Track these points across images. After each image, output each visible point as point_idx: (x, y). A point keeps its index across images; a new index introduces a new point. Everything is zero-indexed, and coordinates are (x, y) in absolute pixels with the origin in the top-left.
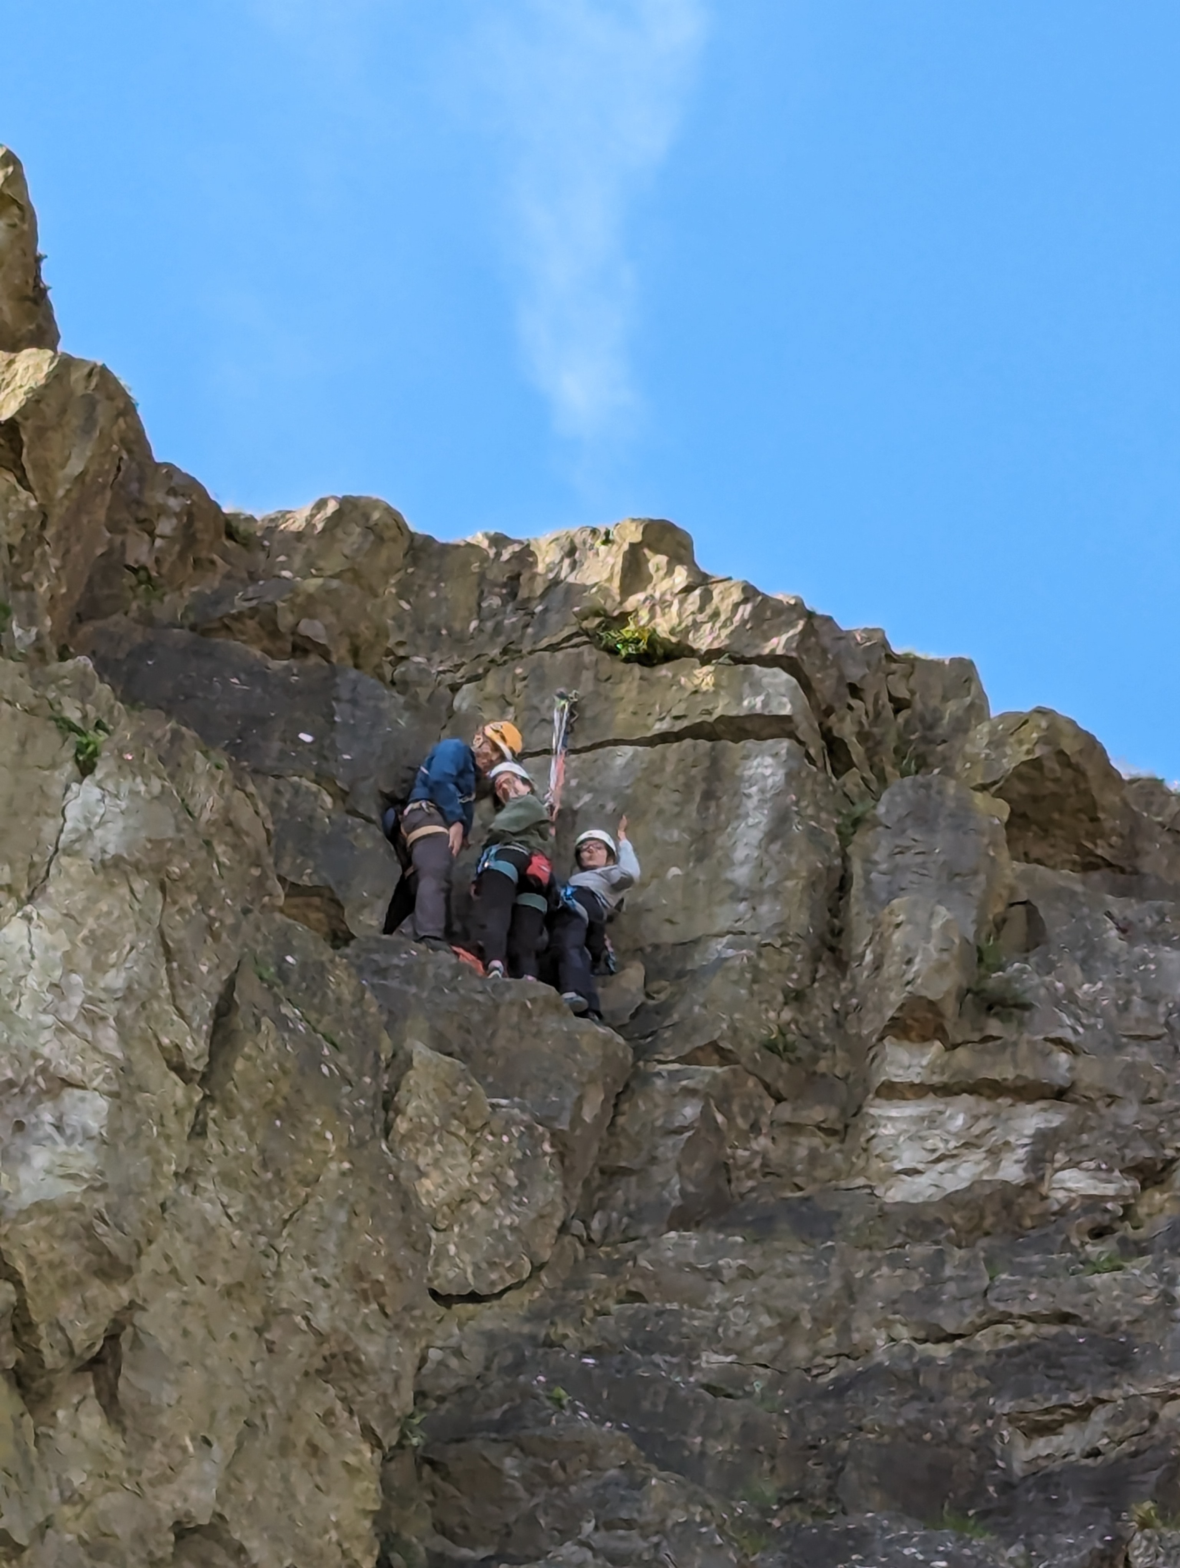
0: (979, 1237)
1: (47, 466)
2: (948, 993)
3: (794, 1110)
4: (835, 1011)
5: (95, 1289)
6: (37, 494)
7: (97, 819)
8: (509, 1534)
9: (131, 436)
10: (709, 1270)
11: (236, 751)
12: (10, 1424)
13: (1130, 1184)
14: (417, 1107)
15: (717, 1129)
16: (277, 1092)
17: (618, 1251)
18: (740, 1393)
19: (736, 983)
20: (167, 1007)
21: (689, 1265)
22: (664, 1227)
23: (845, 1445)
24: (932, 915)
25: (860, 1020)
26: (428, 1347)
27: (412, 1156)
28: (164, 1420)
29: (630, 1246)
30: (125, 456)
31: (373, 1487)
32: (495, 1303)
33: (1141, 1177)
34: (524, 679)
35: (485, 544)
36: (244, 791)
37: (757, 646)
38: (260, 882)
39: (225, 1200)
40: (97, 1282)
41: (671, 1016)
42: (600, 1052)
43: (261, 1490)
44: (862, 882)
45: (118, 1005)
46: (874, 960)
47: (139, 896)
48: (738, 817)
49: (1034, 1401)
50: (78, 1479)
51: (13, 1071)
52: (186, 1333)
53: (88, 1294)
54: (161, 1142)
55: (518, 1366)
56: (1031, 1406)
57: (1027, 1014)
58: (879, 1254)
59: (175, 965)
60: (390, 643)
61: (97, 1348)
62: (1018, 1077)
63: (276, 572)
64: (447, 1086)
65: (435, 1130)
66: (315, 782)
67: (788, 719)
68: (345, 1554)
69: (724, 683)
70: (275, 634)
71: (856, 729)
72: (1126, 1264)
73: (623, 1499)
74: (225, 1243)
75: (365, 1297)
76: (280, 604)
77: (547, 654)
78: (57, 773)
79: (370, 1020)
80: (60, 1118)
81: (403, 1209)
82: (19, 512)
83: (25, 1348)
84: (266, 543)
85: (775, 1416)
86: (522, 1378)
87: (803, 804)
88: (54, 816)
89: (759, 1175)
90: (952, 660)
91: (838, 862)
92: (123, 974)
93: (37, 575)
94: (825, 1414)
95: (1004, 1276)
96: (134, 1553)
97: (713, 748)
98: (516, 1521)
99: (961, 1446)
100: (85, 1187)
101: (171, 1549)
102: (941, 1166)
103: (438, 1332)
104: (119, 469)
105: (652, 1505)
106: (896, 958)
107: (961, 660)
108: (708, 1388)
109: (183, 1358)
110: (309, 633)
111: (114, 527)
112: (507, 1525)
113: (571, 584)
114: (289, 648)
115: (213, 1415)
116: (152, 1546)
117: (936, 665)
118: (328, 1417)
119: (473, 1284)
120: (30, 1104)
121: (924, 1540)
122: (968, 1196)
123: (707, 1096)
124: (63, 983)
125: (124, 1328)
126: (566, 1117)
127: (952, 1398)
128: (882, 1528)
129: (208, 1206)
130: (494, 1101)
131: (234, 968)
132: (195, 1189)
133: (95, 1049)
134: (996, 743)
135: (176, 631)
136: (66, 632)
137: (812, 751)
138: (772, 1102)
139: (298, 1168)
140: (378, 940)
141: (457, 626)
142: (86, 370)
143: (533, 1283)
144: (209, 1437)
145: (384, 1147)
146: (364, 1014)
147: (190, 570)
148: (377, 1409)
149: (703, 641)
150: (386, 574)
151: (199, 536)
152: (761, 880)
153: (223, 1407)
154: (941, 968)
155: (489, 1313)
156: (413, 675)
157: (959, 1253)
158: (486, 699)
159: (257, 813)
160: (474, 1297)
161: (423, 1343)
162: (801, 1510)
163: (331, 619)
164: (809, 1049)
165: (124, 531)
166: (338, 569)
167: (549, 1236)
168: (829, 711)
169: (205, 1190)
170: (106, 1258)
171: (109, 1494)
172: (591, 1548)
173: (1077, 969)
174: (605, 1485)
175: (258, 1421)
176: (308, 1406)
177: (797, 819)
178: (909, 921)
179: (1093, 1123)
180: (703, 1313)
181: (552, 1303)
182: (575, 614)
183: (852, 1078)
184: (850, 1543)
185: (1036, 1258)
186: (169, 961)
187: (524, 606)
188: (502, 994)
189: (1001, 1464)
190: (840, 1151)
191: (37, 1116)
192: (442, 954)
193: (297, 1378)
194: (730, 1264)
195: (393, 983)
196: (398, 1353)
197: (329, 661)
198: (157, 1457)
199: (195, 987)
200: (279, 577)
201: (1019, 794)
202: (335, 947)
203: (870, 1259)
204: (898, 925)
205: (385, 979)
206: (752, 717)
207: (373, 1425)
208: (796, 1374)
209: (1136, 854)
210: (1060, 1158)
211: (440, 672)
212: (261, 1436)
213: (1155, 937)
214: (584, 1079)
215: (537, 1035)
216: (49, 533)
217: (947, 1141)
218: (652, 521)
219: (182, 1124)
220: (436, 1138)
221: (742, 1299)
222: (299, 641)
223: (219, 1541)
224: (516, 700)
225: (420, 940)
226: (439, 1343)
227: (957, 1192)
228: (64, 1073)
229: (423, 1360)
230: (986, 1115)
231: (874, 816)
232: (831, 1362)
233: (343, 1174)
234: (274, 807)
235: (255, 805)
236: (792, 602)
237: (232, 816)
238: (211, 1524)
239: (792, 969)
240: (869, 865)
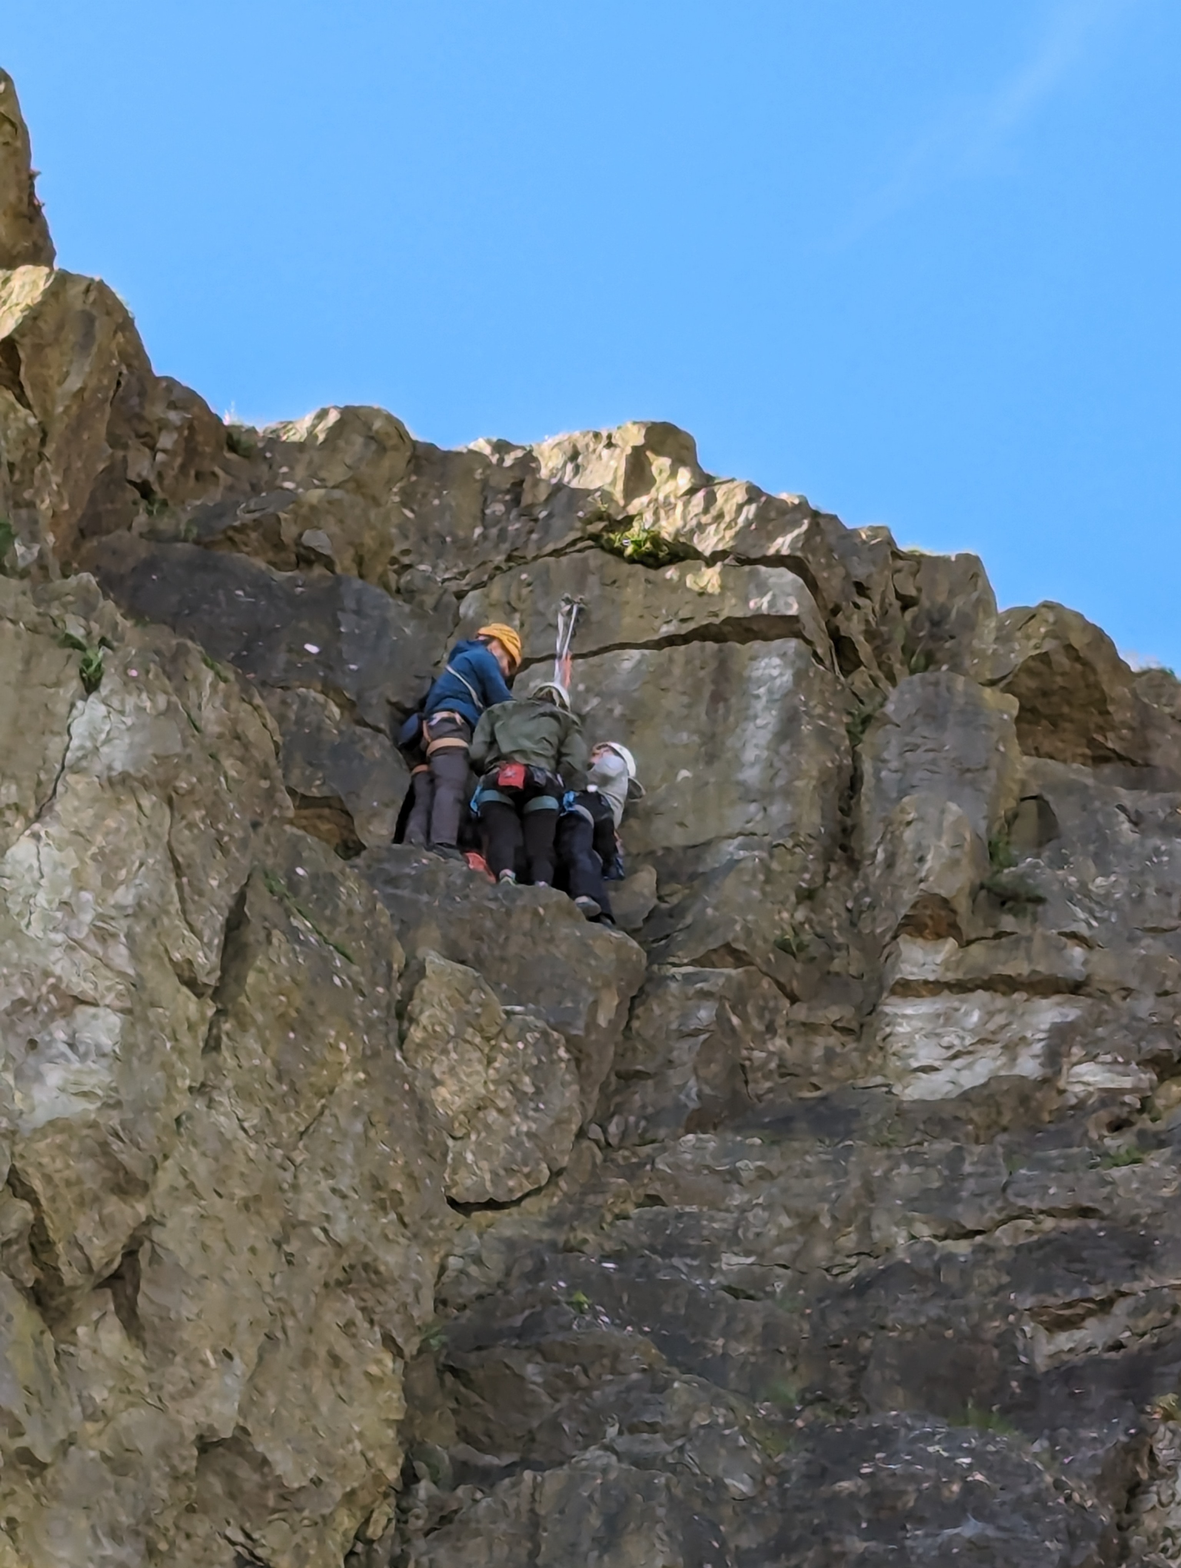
0: (997, 1133)
1: (45, 384)
2: (960, 889)
3: (810, 1009)
4: (849, 910)
5: (113, 1205)
6: (36, 411)
7: (103, 736)
8: (533, 1440)
9: (130, 350)
10: (729, 1172)
11: (242, 663)
12: (30, 1343)
13: (1148, 1077)
14: (430, 1016)
15: (733, 1029)
16: (289, 1003)
17: (634, 1154)
18: (761, 1295)
19: (748, 884)
20: (177, 922)
21: (708, 1167)
22: (681, 1131)
23: (867, 1344)
24: (943, 812)
25: (874, 919)
26: (447, 1255)
27: (427, 1065)
28: (186, 1336)
29: (648, 1149)
30: (125, 371)
31: (395, 1396)
32: (514, 1210)
33: (1158, 1069)
34: (529, 585)
35: (487, 450)
36: (250, 703)
37: (762, 547)
38: (270, 795)
39: (240, 1113)
40: (114, 1199)
41: (683, 918)
42: (613, 956)
43: (282, 1401)
44: (873, 781)
45: (130, 921)
46: (886, 859)
47: (147, 811)
48: (746, 719)
49: (1056, 1295)
50: (99, 1395)
51: (25, 990)
52: (205, 1247)
53: (106, 1211)
54: (174, 1057)
55: (538, 1273)
56: (1050, 1301)
57: (1040, 908)
58: (896, 1152)
59: (185, 880)
60: (395, 551)
61: (116, 1265)
62: (1034, 972)
63: (278, 482)
64: (462, 995)
65: (452, 1038)
66: (322, 692)
67: (795, 619)
68: (369, 1463)
69: (731, 585)
70: (279, 546)
71: (863, 627)
72: (1145, 1157)
73: (646, 1403)
74: (241, 1156)
75: (382, 1206)
76: (282, 515)
77: (552, 559)
78: (61, 691)
79: (381, 930)
80: (73, 1036)
81: (420, 1119)
82: (18, 429)
83: (44, 1267)
84: (268, 455)
85: (796, 1316)
86: (542, 1284)
87: (812, 704)
88: (59, 734)
89: (776, 1077)
90: (958, 557)
91: (848, 761)
92: (133, 891)
93: (38, 492)
94: (847, 1313)
95: (1023, 1171)
96: (157, 1467)
97: (720, 650)
98: (540, 1426)
99: (983, 1342)
100: (99, 1104)
101: (194, 1463)
102: (958, 1063)
103: (456, 1241)
104: (119, 383)
105: (675, 1408)
106: (908, 856)
107: (967, 556)
108: (729, 1289)
109: (204, 1272)
110: (313, 544)
111: (115, 441)
112: (530, 1432)
113: (574, 490)
114: (293, 558)
115: (233, 1327)
116: (176, 1461)
117: (942, 561)
118: (348, 1327)
119: (491, 1191)
120: (42, 1022)
121: (948, 1436)
122: (986, 1092)
123: (722, 998)
124: (73, 901)
125: (141, 1244)
126: (581, 1023)
127: (973, 1295)
128: (907, 1426)
129: (222, 1119)
130: (508, 1008)
131: (244, 882)
132: (211, 1104)
133: (107, 966)
134: (1004, 637)
135: (179, 545)
136: (68, 548)
137: (820, 651)
138: (787, 1003)
139: (313, 1079)
140: (389, 849)
141: (461, 534)
142: (82, 287)
143: (552, 1189)
144: (230, 1350)
145: (398, 1057)
146: (376, 925)
147: (192, 482)
148: (397, 1318)
149: (707, 544)
150: (389, 483)
151: (200, 449)
152: (772, 780)
153: (244, 1320)
154: (955, 863)
155: (508, 1219)
156: (419, 583)
157: (978, 1149)
158: (491, 605)
159: (265, 726)
160: (492, 1205)
161: (442, 1253)
162: (824, 1409)
163: (335, 529)
164: (824, 949)
165: (125, 447)
166: (341, 479)
167: (568, 1143)
168: (836, 611)
169: (221, 1103)
170: (121, 1174)
171: (131, 1410)
172: (616, 1453)
173: (1090, 863)
174: (629, 1389)
175: (279, 1335)
176: (328, 1317)
177: (806, 718)
178: (921, 819)
179: (1109, 1017)
180: (722, 1215)
181: (570, 1208)
182: (580, 518)
183: (865, 978)
184: (875, 1442)
185: (1054, 1153)
186: (179, 876)
187: (528, 513)
188: (513, 901)
189: (1023, 1359)
190: (855, 1050)
191: (51, 1034)
192: (453, 863)
193: (317, 1289)
194: (747, 1166)
195: (405, 893)
196: (418, 1261)
197: (333, 572)
198: (178, 1371)
199: (204, 901)
200: (282, 488)
201: (1028, 689)
202: (347, 858)
203: (889, 1157)
204: (909, 823)
205: (397, 887)
206: (759, 617)
207: (394, 1334)
208: (816, 1275)
209: (1146, 746)
210: (1077, 1051)
211: (444, 581)
212: (282, 1347)
213: (1167, 829)
214: (599, 984)
215: (551, 940)
216: (49, 450)
217: (963, 1039)
218: (654, 424)
219: (195, 1038)
220: (451, 1046)
221: (760, 1201)
222: (302, 551)
223: (242, 1454)
224: (521, 606)
225: (429, 849)
226: (458, 1251)
227: (973, 1088)
228: (76, 991)
229: (443, 1269)
230: (1000, 1011)
231: (884, 714)
232: (853, 1261)
233: (358, 1084)
234: (281, 719)
235: (262, 717)
236: (796, 501)
237: (239, 729)
238: (234, 1438)
239: (805, 869)
240: (880, 764)
